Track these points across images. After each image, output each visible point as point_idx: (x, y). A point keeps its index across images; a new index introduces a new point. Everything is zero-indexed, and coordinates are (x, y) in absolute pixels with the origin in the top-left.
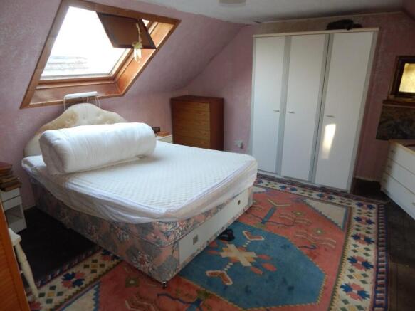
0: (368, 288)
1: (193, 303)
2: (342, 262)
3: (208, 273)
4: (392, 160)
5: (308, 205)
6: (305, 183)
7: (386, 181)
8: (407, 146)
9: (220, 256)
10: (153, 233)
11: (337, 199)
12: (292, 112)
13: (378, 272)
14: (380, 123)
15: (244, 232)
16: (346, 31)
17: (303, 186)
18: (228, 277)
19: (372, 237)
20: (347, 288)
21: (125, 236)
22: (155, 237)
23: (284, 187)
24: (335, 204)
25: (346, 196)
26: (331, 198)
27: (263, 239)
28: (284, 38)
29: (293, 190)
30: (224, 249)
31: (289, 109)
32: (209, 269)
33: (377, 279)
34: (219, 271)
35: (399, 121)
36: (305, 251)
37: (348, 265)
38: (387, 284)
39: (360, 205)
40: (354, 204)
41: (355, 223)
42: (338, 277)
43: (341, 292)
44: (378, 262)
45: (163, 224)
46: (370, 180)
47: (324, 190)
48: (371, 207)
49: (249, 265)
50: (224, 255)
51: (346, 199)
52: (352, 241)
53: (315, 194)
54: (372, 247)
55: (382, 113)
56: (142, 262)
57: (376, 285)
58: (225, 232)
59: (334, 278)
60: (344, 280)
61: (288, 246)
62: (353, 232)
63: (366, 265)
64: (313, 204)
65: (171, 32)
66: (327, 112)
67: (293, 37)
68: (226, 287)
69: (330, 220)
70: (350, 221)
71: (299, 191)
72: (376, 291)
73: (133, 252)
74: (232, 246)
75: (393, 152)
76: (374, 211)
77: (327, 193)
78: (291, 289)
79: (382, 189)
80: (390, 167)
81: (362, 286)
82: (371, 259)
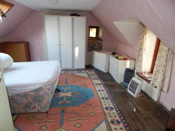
0: (103, 89)
1: (62, 112)
2: (94, 86)
3: (60, 103)
4: (93, 56)
5: (76, 75)
6: (71, 69)
7: (93, 63)
8: (97, 51)
9: (59, 97)
10: (43, 91)
11: (83, 71)
12: (63, 45)
13: (103, 85)
14: (88, 46)
15: (62, 88)
16: (77, 17)
17: (71, 70)
18: (67, 101)
19: (97, 78)
20: (99, 91)
21: (22, 101)
22: (44, 92)
23: (65, 72)
24: (83, 73)
25: (85, 70)
26: (81, 71)
27: (70, 88)
28: (57, 17)
29: (68, 72)
30: (59, 95)
31: (62, 44)
32: (59, 102)
33: (104, 86)
34: (63, 101)
35: (92, 45)
36: (84, 86)
37: (96, 86)
38: (106, 86)
39: (89, 71)
40: (88, 71)
41: (91, 76)
42: (96, 89)
43: (98, 92)
44: (102, 83)
45: (47, 86)
46: (88, 64)
47: (77, 70)
48: (92, 71)
49: (71, 96)
50: (61, 96)
51: (85, 71)
52: (93, 80)
53: (76, 72)
54: (98, 80)
55: (88, 43)
56: (34, 108)
57: (104, 88)
58: (56, 90)
59: (95, 90)
60: (97, 89)
61: (79, 87)
62: (92, 78)
63: (100, 84)
64: (77, 74)
65: (9, 10)
66: (75, 43)
67: (60, 17)
68: (69, 104)
69: (84, 77)
70: (90, 76)
71: (71, 72)
72: (105, 89)
73: (28, 106)
74: (61, 93)
75: (94, 54)
76: (93, 72)
77: (79, 70)
78: (87, 96)
79: (92, 66)
80: (94, 59)
81: (102, 89)
82: (100, 83)
